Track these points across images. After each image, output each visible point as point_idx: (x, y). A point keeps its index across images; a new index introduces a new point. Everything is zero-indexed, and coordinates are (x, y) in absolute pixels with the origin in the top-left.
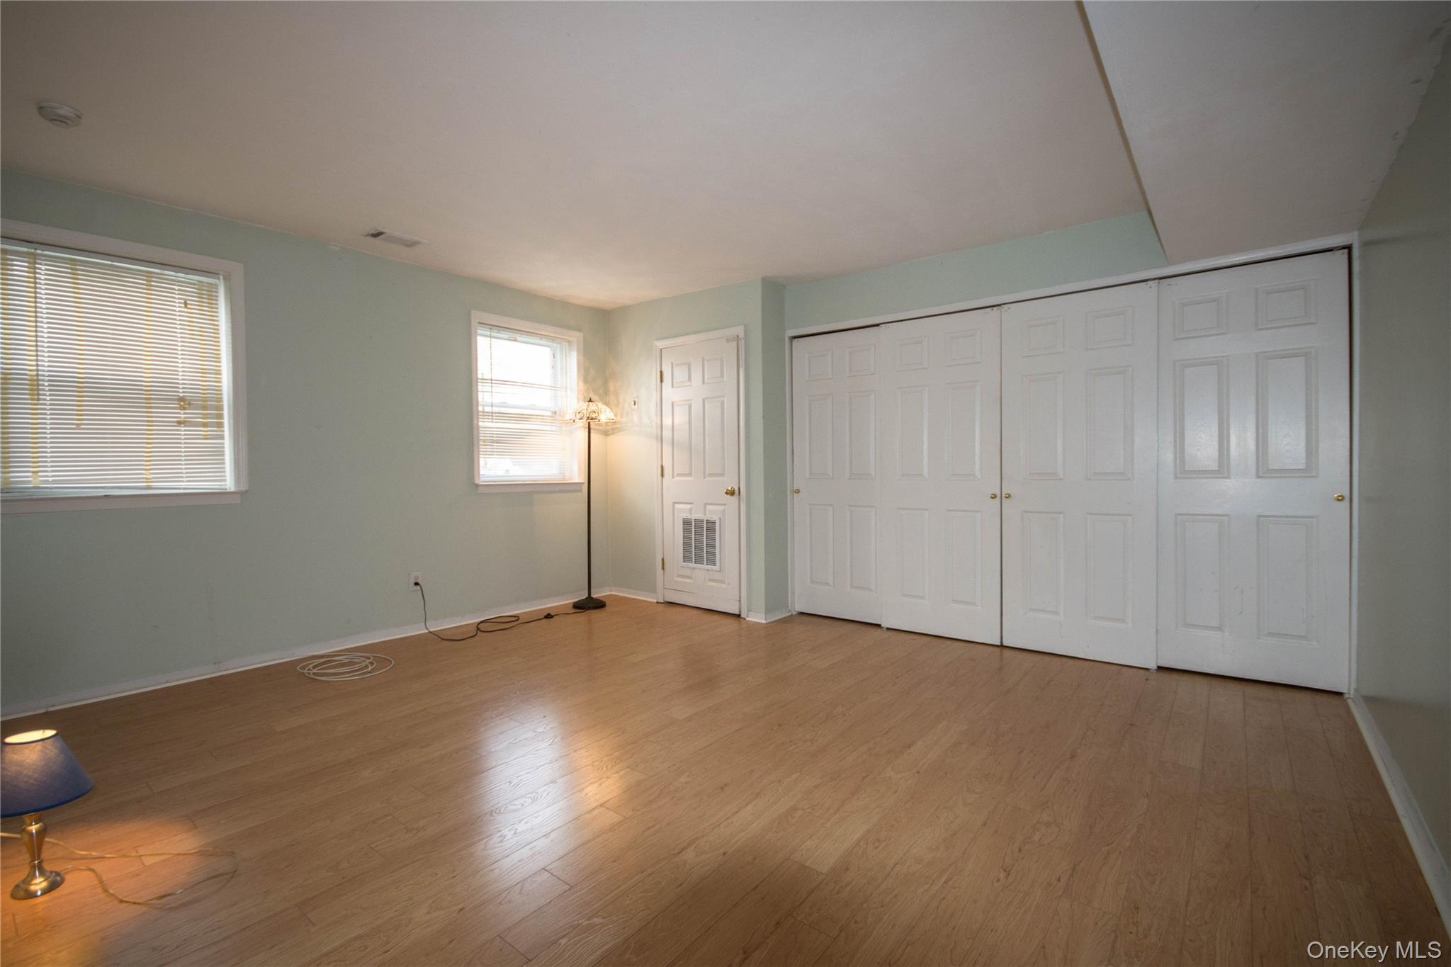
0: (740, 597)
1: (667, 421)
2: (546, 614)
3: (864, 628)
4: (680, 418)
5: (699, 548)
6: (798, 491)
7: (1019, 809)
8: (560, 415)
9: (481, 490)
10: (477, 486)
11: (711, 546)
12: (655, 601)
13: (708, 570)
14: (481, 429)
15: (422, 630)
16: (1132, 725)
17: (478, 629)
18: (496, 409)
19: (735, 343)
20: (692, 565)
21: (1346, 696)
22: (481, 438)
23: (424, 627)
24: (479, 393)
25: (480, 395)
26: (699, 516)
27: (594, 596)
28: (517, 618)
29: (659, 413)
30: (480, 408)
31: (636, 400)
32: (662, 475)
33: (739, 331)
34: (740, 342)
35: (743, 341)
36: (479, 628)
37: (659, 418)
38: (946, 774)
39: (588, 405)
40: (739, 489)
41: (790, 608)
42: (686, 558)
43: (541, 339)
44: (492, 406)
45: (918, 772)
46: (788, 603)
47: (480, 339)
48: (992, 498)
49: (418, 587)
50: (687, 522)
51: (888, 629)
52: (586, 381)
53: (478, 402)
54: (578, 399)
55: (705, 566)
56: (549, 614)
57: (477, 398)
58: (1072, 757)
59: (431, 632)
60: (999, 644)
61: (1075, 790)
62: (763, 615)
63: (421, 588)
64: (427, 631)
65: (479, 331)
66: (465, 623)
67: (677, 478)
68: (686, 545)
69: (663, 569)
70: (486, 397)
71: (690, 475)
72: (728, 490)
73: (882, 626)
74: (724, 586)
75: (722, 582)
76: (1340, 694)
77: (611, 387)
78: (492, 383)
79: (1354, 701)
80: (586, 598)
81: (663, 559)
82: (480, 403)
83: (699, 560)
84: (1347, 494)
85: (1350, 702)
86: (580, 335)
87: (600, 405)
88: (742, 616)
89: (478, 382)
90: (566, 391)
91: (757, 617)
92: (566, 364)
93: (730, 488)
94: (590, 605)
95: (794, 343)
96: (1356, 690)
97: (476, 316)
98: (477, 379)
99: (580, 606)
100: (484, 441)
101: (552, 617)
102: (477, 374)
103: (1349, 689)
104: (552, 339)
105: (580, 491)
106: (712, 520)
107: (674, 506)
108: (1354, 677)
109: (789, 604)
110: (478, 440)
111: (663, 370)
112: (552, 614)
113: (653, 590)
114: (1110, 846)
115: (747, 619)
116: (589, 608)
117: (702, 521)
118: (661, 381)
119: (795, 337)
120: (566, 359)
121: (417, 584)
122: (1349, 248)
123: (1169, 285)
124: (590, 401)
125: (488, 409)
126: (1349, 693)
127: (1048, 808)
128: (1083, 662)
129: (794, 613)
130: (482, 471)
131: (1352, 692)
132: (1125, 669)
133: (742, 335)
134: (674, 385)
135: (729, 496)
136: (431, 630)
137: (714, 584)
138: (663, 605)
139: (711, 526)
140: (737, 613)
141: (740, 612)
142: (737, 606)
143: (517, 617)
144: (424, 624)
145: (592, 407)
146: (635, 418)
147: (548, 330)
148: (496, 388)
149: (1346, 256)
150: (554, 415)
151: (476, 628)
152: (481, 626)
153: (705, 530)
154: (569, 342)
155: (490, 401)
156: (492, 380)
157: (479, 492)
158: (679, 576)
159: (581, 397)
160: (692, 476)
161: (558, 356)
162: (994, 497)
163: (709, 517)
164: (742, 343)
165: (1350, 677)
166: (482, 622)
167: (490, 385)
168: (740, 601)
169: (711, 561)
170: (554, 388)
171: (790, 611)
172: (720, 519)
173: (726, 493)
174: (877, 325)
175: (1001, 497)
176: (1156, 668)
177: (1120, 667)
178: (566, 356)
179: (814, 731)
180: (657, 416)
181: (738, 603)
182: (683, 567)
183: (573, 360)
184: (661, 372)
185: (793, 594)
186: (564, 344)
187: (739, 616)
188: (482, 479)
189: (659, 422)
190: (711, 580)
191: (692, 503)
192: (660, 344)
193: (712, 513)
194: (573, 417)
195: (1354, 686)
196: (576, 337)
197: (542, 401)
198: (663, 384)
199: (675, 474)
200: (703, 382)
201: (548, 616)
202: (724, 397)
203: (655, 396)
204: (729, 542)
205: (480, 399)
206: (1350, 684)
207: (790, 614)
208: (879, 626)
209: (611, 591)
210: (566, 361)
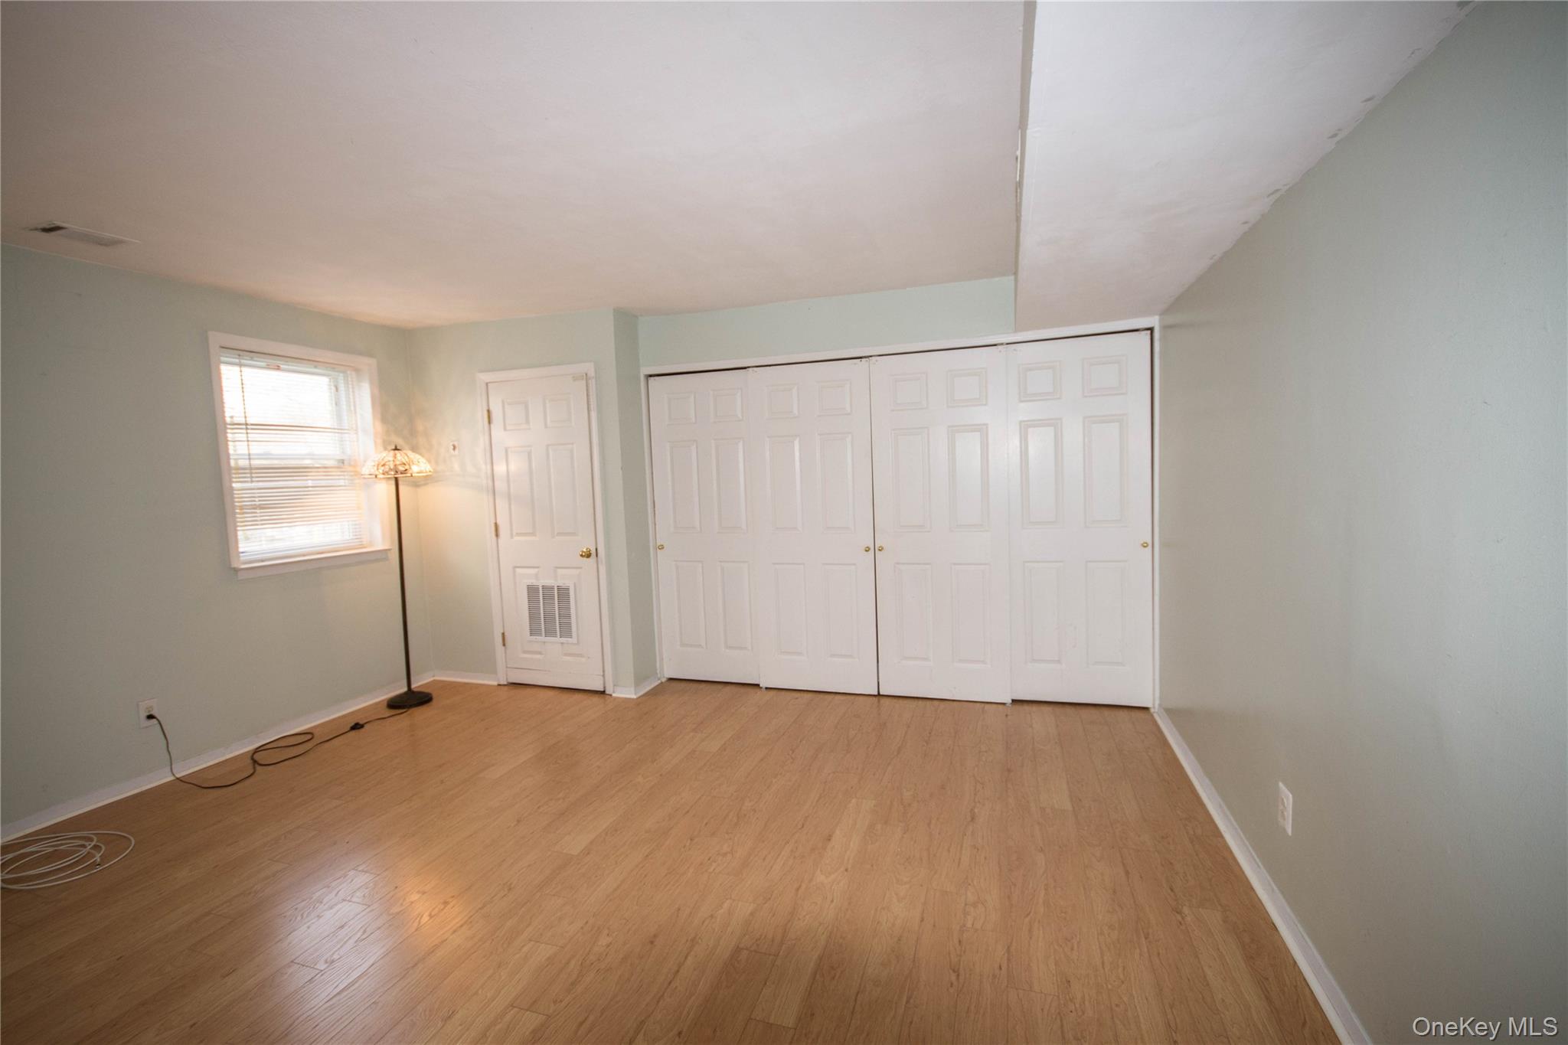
0: (604, 671)
1: (500, 469)
2: (353, 724)
3: (743, 690)
4: (516, 465)
5: (550, 618)
6: (662, 547)
7: (946, 892)
8: (350, 465)
9: (241, 576)
10: (236, 570)
11: (565, 615)
12: (496, 683)
13: (562, 643)
14: (235, 492)
15: (166, 777)
16: (1009, 771)
17: (255, 762)
18: (256, 463)
19: (584, 382)
20: (542, 638)
21: (1152, 710)
22: (237, 504)
23: (170, 773)
24: (230, 443)
25: (231, 445)
26: (549, 582)
27: (415, 685)
28: (309, 737)
29: (489, 461)
30: (232, 463)
31: (456, 444)
32: (497, 535)
33: (589, 368)
34: (590, 381)
35: (594, 380)
36: (255, 759)
37: (489, 467)
38: (872, 866)
39: (395, 455)
40: (596, 549)
41: (659, 676)
42: (534, 631)
43: (316, 367)
44: (250, 459)
45: (846, 870)
46: (656, 670)
47: (224, 369)
48: (866, 551)
49: (154, 721)
50: (532, 590)
51: (766, 688)
52: (384, 420)
53: (228, 455)
54: (375, 442)
55: (558, 639)
56: (357, 724)
57: (227, 449)
58: (973, 819)
59: (178, 779)
60: (876, 693)
61: (985, 858)
62: (633, 689)
63: (158, 720)
64: (172, 778)
65: (223, 359)
66: (232, 755)
67: (517, 538)
68: (533, 616)
69: (504, 645)
70: (239, 448)
71: (533, 534)
72: (583, 552)
73: (761, 686)
74: (583, 660)
75: (580, 655)
76: (1146, 709)
77: (420, 427)
78: (247, 429)
79: (1158, 715)
80: (405, 693)
81: (503, 634)
82: (231, 457)
83: (549, 632)
84: (1150, 542)
85: (1155, 716)
86: (373, 362)
87: (412, 455)
88: (607, 692)
89: (226, 428)
90: (357, 433)
91: (626, 692)
92: (354, 399)
93: (585, 550)
94: (412, 700)
95: (650, 382)
96: (1160, 705)
97: (216, 338)
98: (225, 424)
99: (397, 704)
100: (241, 508)
101: (362, 726)
102: (224, 417)
103: (1154, 705)
104: (331, 366)
105: (386, 559)
106: (564, 586)
107: (514, 572)
108: (1157, 694)
109: (658, 672)
110: (234, 507)
111: (491, 408)
112: (361, 723)
113: (494, 671)
114: (1029, 917)
115: (614, 695)
116: (411, 706)
117: (552, 588)
118: (490, 422)
119: (651, 376)
120: (353, 392)
121: (150, 717)
122: (1151, 330)
123: (1015, 350)
124: (396, 449)
125: (243, 463)
126: (1154, 708)
127: (970, 884)
128: (951, 703)
129: (664, 680)
130: (243, 547)
131: (1157, 706)
132: (987, 706)
133: (592, 373)
134: (508, 428)
135: (585, 559)
136: (178, 776)
137: (568, 658)
138: (506, 688)
139: (563, 593)
140: (602, 690)
141: (604, 687)
142: (602, 682)
143: (309, 734)
144: (169, 768)
145: (400, 457)
146: (456, 467)
147: (329, 356)
148: (254, 435)
149: (1149, 337)
150: (341, 464)
151: (251, 761)
152: (256, 757)
153: (556, 598)
154: (357, 370)
155: (246, 452)
156: (246, 424)
157: (240, 578)
158: (525, 652)
159: (379, 441)
160: (535, 536)
161: (342, 387)
162: (867, 550)
163: (560, 583)
164: (592, 383)
165: (1154, 694)
166: (257, 751)
167: (244, 431)
168: (604, 676)
169: (566, 630)
170: (340, 430)
171: (659, 679)
172: (575, 584)
173: (582, 555)
174: (745, 368)
175: (874, 550)
176: (1011, 702)
177: (983, 705)
178: (353, 388)
179: (730, 839)
180: (486, 464)
181: (602, 678)
182: (530, 641)
183: (364, 395)
184: (489, 411)
185: (662, 659)
186: (349, 372)
187: (603, 693)
188: (243, 558)
189: (489, 472)
190: (566, 655)
191: (538, 567)
192: (485, 377)
193: (564, 578)
194: (374, 471)
195: (1157, 702)
196: (368, 363)
197: (321, 447)
198: (492, 426)
199: (514, 534)
200: (546, 427)
201: (357, 727)
202: (572, 444)
203: (483, 441)
204: (586, 610)
205: (231, 451)
206: (1154, 700)
207: (659, 682)
208: (757, 685)
209: (434, 676)
210: (354, 395)
